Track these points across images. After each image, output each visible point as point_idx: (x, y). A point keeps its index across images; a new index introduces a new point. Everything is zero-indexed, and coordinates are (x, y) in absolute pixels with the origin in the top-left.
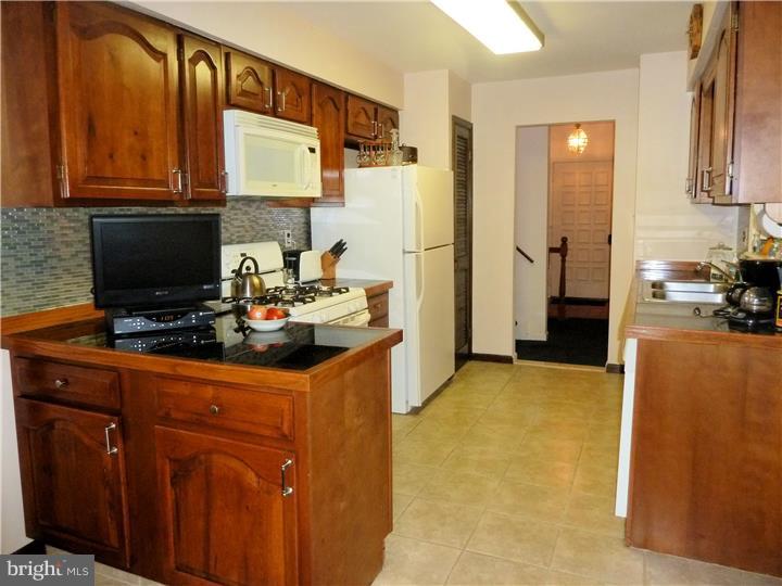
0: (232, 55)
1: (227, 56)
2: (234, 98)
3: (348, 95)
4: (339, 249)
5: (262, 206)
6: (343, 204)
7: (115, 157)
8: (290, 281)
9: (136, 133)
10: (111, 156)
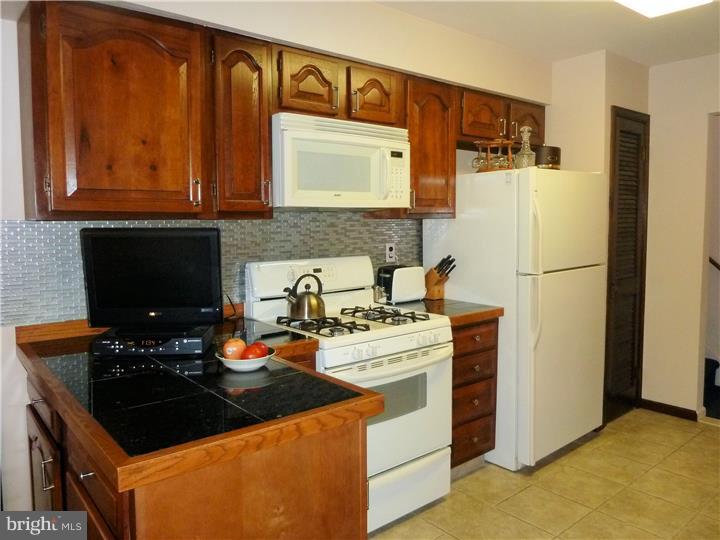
0: (284, 53)
1: (280, 55)
2: (287, 100)
3: (463, 90)
4: (446, 265)
5: (354, 218)
6: (453, 215)
7: (115, 168)
8: (381, 301)
9: (144, 142)
10: (109, 167)
